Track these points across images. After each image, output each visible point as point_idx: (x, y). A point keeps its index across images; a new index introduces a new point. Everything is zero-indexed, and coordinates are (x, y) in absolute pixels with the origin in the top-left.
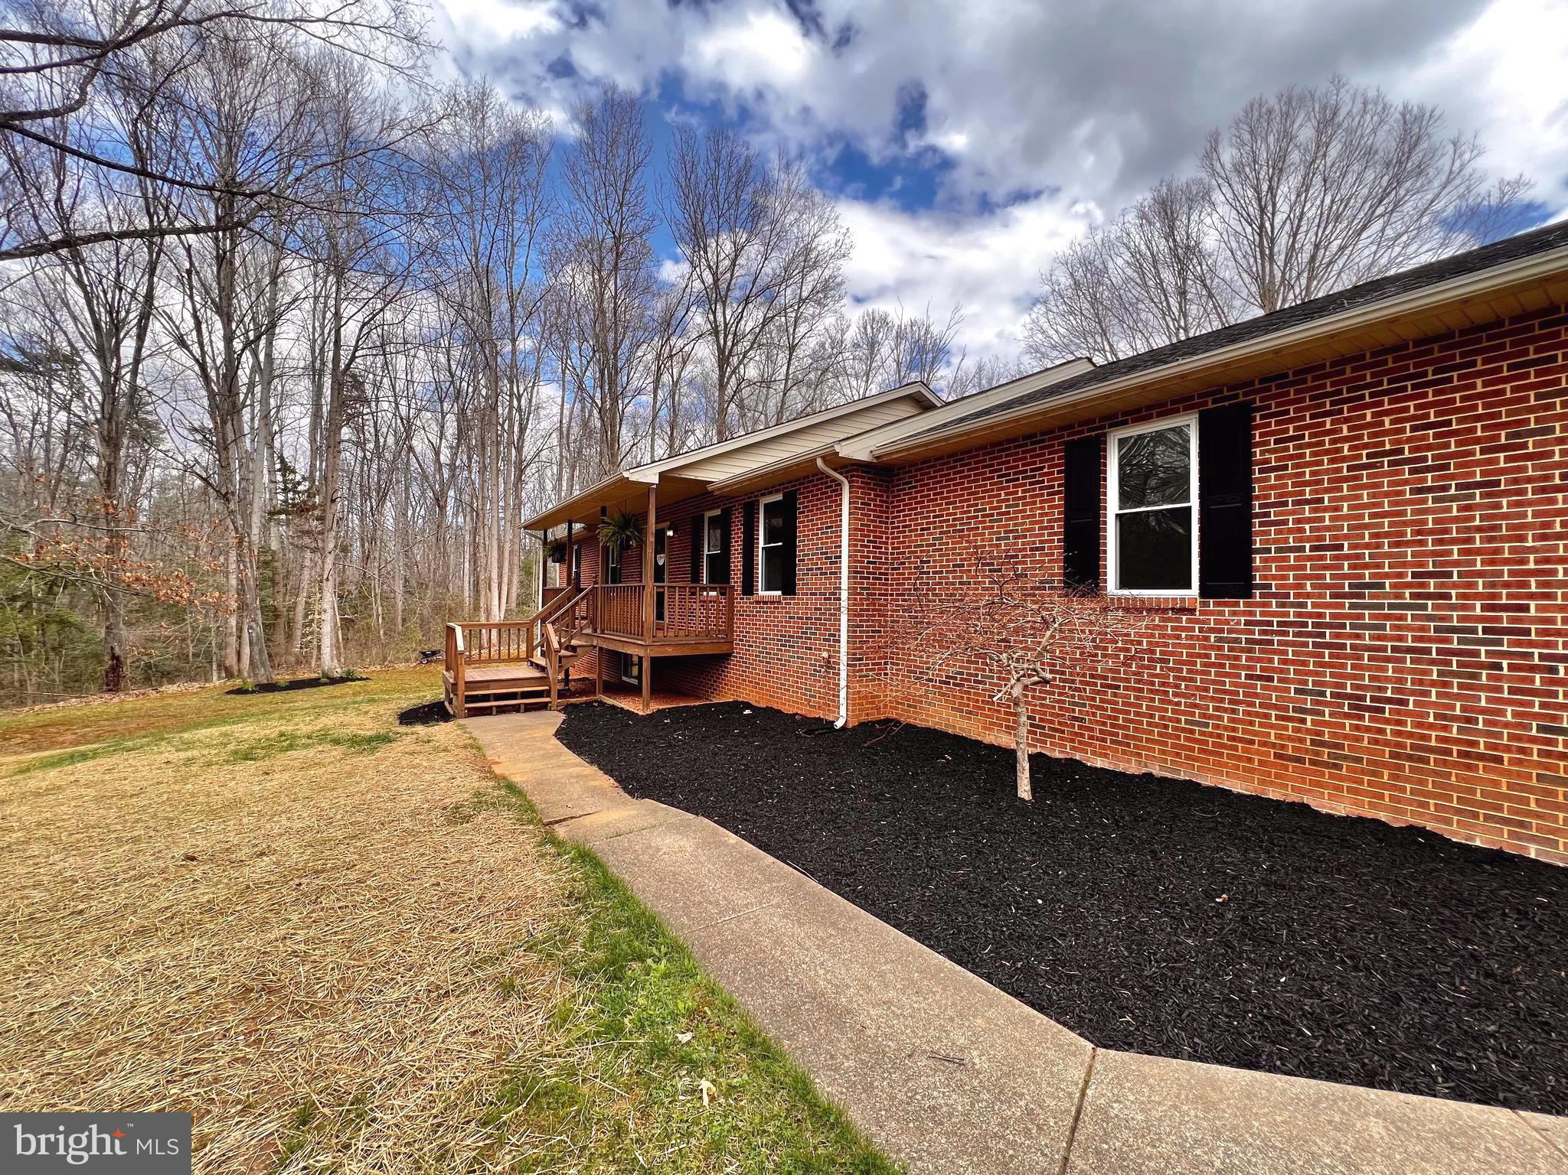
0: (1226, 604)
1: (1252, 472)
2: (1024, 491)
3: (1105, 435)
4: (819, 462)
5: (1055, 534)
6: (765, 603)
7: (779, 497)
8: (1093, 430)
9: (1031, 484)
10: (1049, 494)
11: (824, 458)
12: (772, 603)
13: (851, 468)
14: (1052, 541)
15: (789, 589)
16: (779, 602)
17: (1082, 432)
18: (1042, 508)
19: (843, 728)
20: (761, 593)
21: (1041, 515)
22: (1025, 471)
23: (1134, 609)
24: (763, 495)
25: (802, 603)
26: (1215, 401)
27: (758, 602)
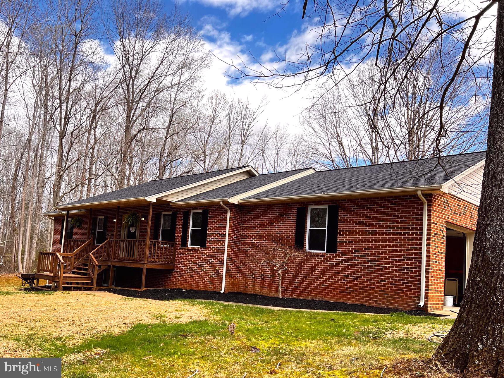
0: (331, 255)
1: (338, 222)
2: (285, 220)
3: (307, 207)
4: (221, 203)
5: (293, 233)
6: (192, 250)
7: (201, 211)
8: (304, 205)
9: (287, 218)
10: (292, 221)
11: (223, 202)
12: (195, 250)
13: (232, 206)
14: (292, 235)
15: (203, 245)
16: (198, 250)
17: (302, 205)
18: (290, 225)
19: (223, 293)
20: (189, 246)
21: (290, 227)
22: (286, 214)
23: (312, 255)
24: (193, 209)
25: (209, 250)
26: (332, 203)
27: (188, 250)
